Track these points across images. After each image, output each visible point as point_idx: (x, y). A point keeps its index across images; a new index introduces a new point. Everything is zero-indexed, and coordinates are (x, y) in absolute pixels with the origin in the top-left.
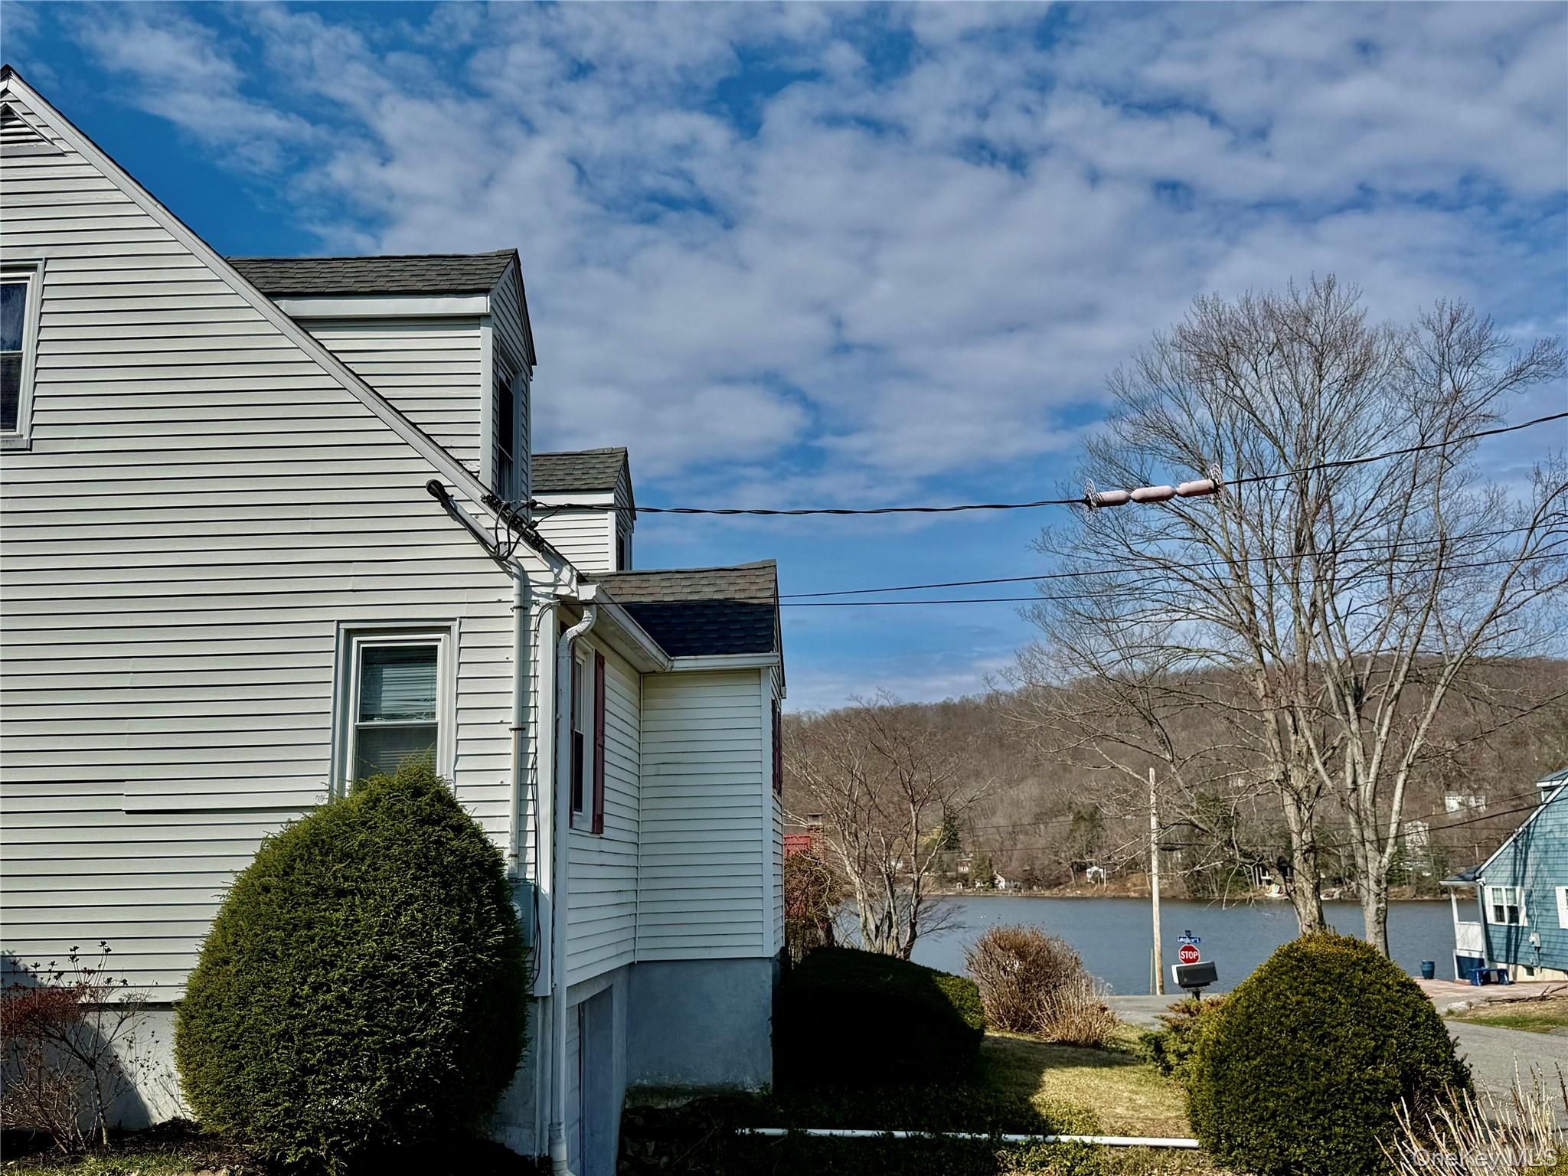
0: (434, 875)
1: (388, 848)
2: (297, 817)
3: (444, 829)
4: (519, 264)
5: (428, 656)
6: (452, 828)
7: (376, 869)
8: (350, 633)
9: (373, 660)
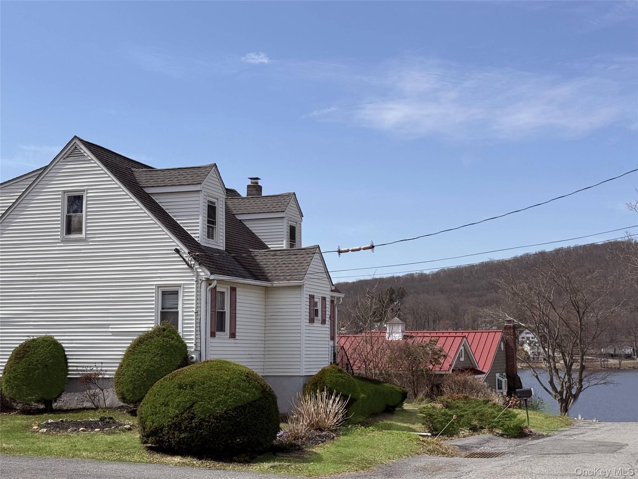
0: (164, 349)
1: (155, 343)
2: (141, 334)
3: (169, 338)
4: (217, 167)
5: (176, 293)
6: (171, 338)
7: (151, 347)
8: (158, 287)
9: (164, 293)
